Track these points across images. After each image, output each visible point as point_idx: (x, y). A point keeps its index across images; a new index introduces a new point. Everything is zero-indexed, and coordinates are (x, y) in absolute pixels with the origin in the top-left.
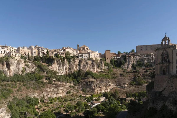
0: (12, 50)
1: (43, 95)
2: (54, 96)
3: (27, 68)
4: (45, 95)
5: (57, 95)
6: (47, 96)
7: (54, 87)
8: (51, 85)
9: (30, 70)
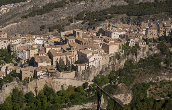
0: (141, 38)
1: (158, 78)
2: (167, 79)
3: (150, 52)
4: (159, 78)
5: (170, 79)
6: (161, 78)
7: (168, 72)
8: (167, 69)
9: (153, 52)
